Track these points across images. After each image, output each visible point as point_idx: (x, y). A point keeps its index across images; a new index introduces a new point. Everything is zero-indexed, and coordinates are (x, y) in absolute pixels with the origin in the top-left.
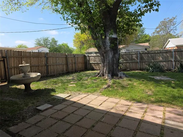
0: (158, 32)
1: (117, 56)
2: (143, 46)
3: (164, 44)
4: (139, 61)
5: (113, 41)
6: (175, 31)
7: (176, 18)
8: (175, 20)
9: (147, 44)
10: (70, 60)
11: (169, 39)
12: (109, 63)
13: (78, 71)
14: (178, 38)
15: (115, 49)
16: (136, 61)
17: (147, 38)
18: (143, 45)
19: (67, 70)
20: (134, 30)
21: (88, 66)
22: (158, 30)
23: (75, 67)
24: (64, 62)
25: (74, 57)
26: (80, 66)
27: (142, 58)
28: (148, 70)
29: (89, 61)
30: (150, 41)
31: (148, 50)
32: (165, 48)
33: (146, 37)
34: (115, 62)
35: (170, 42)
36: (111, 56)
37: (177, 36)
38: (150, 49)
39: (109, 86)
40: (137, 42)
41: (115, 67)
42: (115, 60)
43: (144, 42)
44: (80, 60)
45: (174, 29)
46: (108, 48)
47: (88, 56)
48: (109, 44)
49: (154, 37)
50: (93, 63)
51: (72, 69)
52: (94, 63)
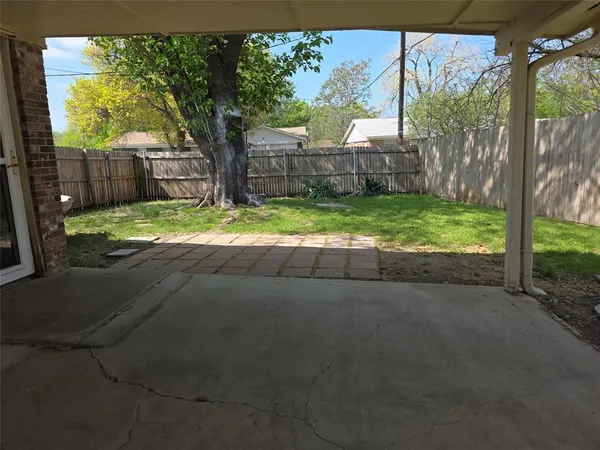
0: (328, 99)
1: (242, 158)
2: (291, 136)
3: (344, 133)
4: (285, 174)
5: (233, 124)
6: (366, 99)
7: (370, 64)
8: (366, 71)
9: (301, 130)
10: (95, 170)
11: (354, 121)
12: (226, 173)
13: (118, 203)
14: (375, 117)
15: (238, 143)
16: (278, 174)
17: (302, 114)
18: (293, 134)
19: (87, 199)
20: (275, 102)
21: (150, 189)
22: (328, 91)
23: (112, 189)
24: (79, 176)
25: (107, 159)
26: (125, 187)
27: (291, 167)
28: (305, 194)
29: (151, 172)
30: (307, 121)
31: (304, 147)
32: (344, 144)
33: (299, 109)
34: (239, 172)
35: (355, 128)
36: (229, 158)
37: (370, 113)
38: (311, 146)
39: (235, 220)
40: (276, 122)
41: (240, 185)
42: (239, 167)
43: (296, 125)
44: (124, 170)
45: (365, 92)
46: (223, 140)
47: (147, 158)
48: (225, 130)
49: (319, 112)
50: (163, 180)
51: (103, 196)
52: (167, 180)
